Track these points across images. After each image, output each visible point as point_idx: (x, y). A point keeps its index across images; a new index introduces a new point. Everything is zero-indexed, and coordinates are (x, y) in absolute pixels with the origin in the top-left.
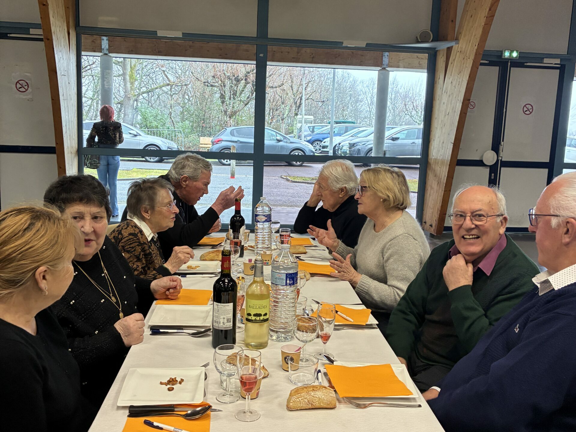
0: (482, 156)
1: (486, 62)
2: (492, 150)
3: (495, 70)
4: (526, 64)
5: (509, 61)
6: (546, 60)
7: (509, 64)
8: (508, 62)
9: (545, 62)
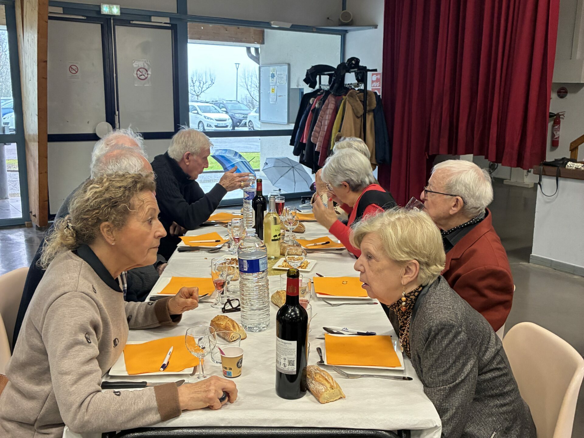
0: (95, 130)
1: (83, 18)
2: (107, 121)
3: (97, 28)
4: (131, 22)
5: (112, 18)
6: (153, 19)
7: (112, 21)
8: (110, 19)
9: (152, 20)
